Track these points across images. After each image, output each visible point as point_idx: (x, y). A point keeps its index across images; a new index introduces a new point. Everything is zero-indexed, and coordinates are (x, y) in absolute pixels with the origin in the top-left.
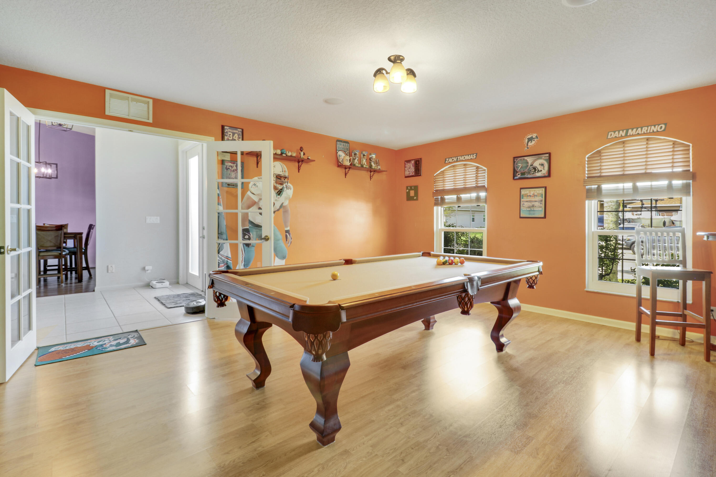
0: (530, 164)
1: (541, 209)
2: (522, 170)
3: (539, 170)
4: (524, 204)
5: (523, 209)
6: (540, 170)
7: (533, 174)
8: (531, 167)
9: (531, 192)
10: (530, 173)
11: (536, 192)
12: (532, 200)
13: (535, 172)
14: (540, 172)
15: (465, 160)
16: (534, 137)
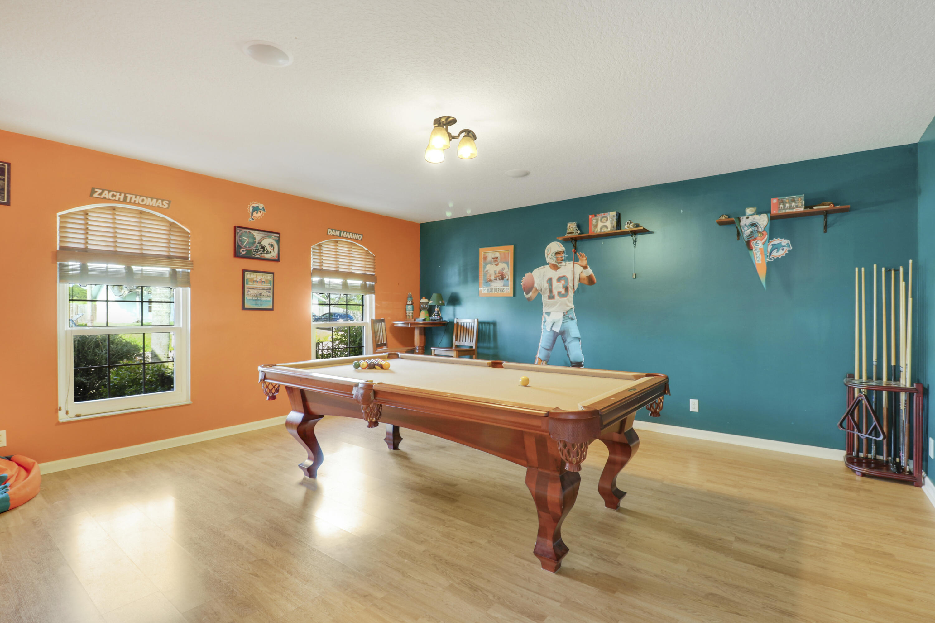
0: (257, 241)
1: (269, 299)
2: (248, 246)
3: (267, 252)
4: (249, 291)
5: (248, 298)
6: (269, 252)
7: (262, 254)
8: (259, 245)
9: (258, 277)
10: (257, 252)
11: (264, 277)
12: (259, 287)
13: (263, 253)
14: (269, 253)
15: (145, 205)
16: (260, 208)
